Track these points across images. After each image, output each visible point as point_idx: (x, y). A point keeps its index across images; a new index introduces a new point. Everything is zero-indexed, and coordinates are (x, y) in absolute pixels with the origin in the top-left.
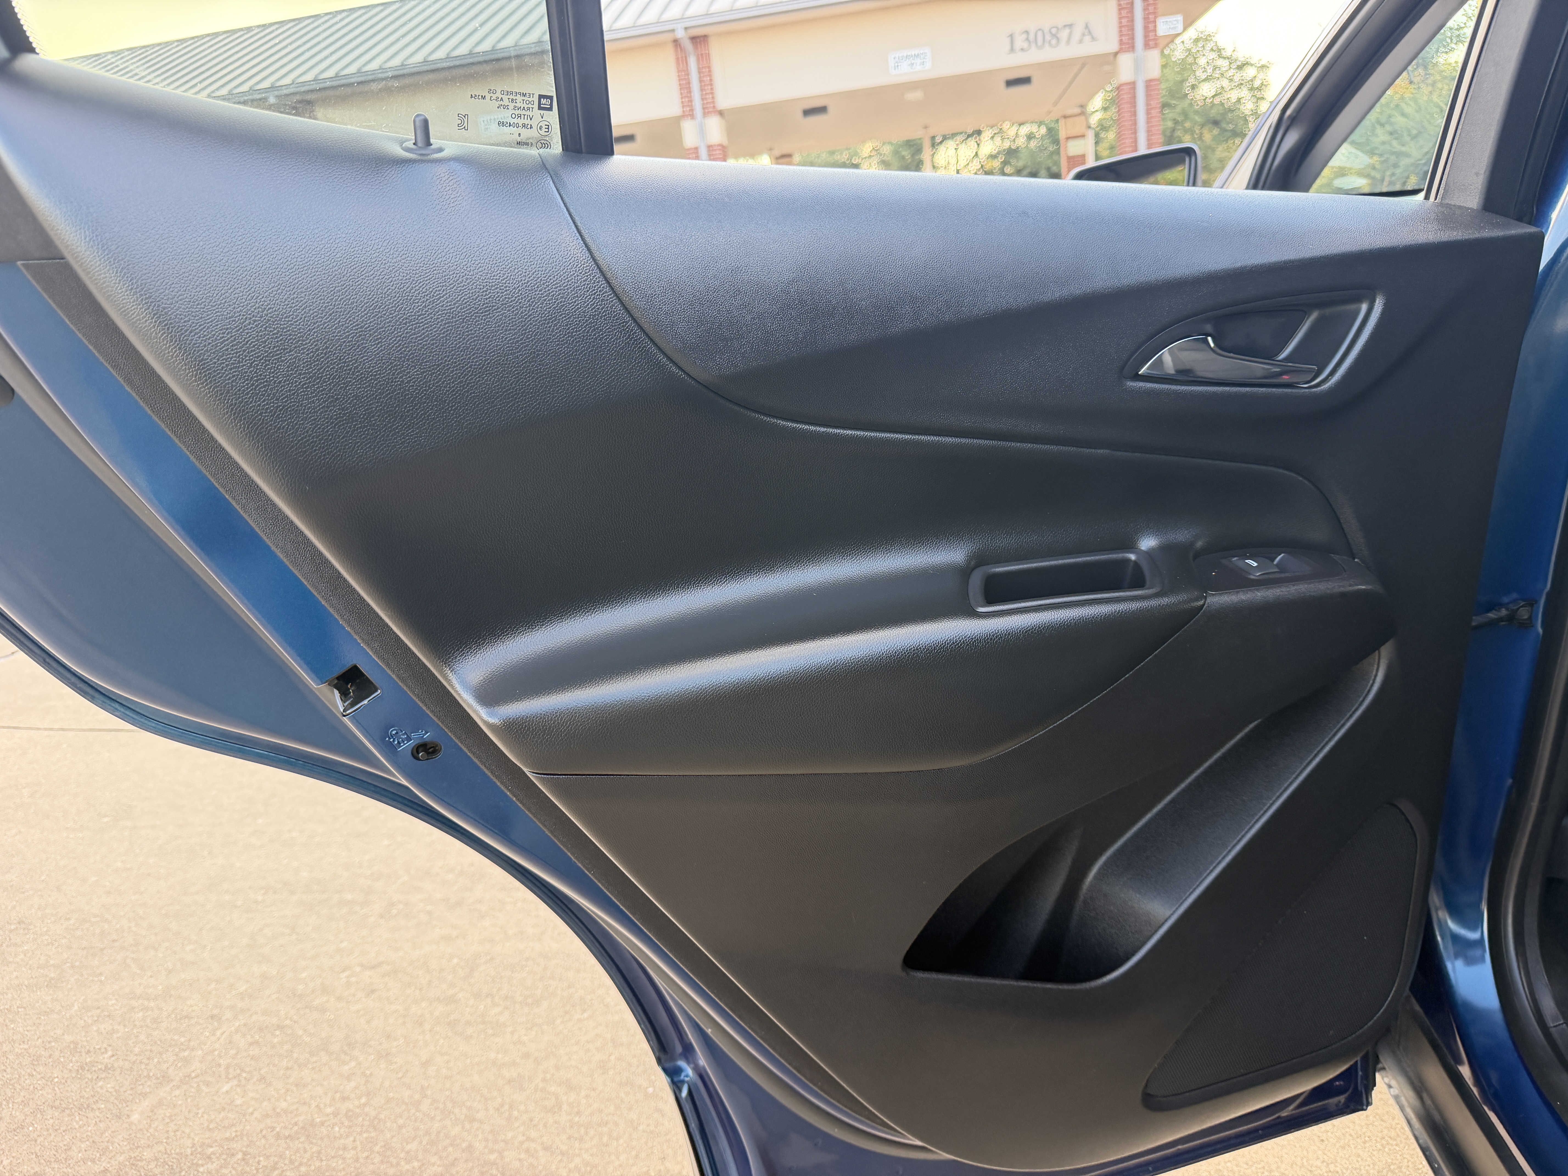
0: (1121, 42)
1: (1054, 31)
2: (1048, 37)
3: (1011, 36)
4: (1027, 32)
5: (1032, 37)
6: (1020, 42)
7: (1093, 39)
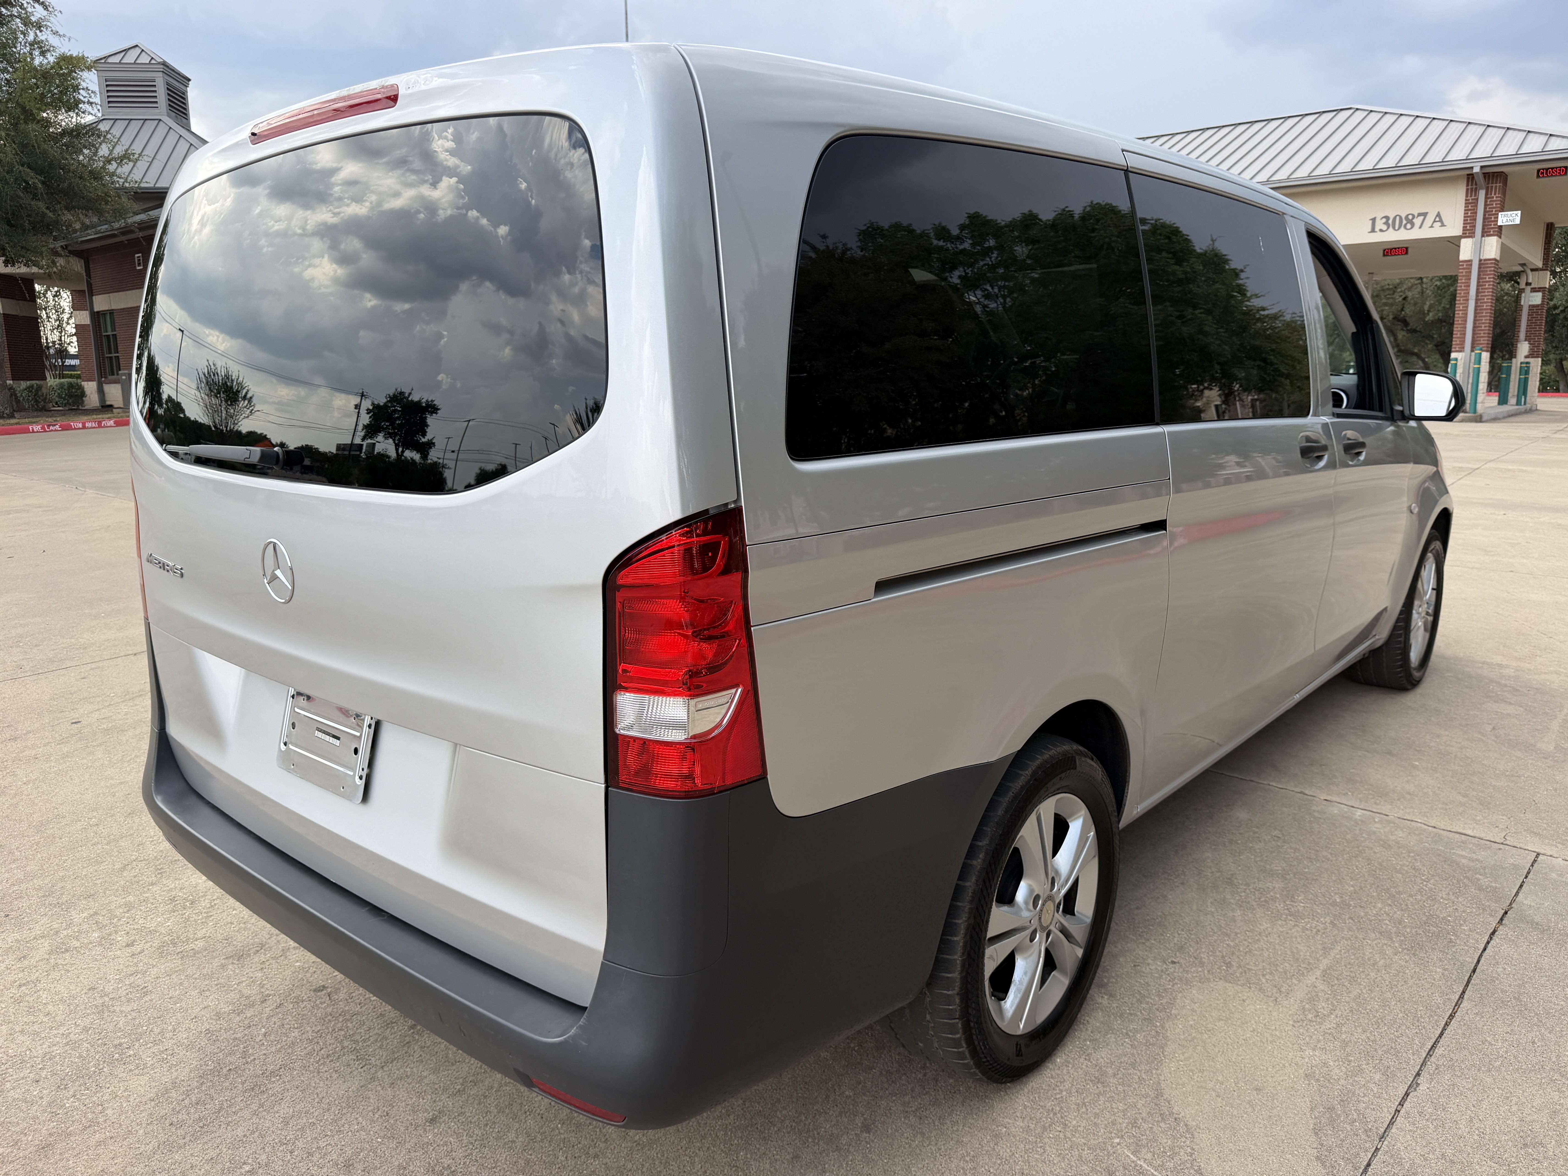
0: (1465, 229)
1: (1410, 217)
2: (1404, 222)
3: (1374, 220)
4: (1387, 218)
5: (1390, 222)
6: (1380, 224)
7: (1443, 225)
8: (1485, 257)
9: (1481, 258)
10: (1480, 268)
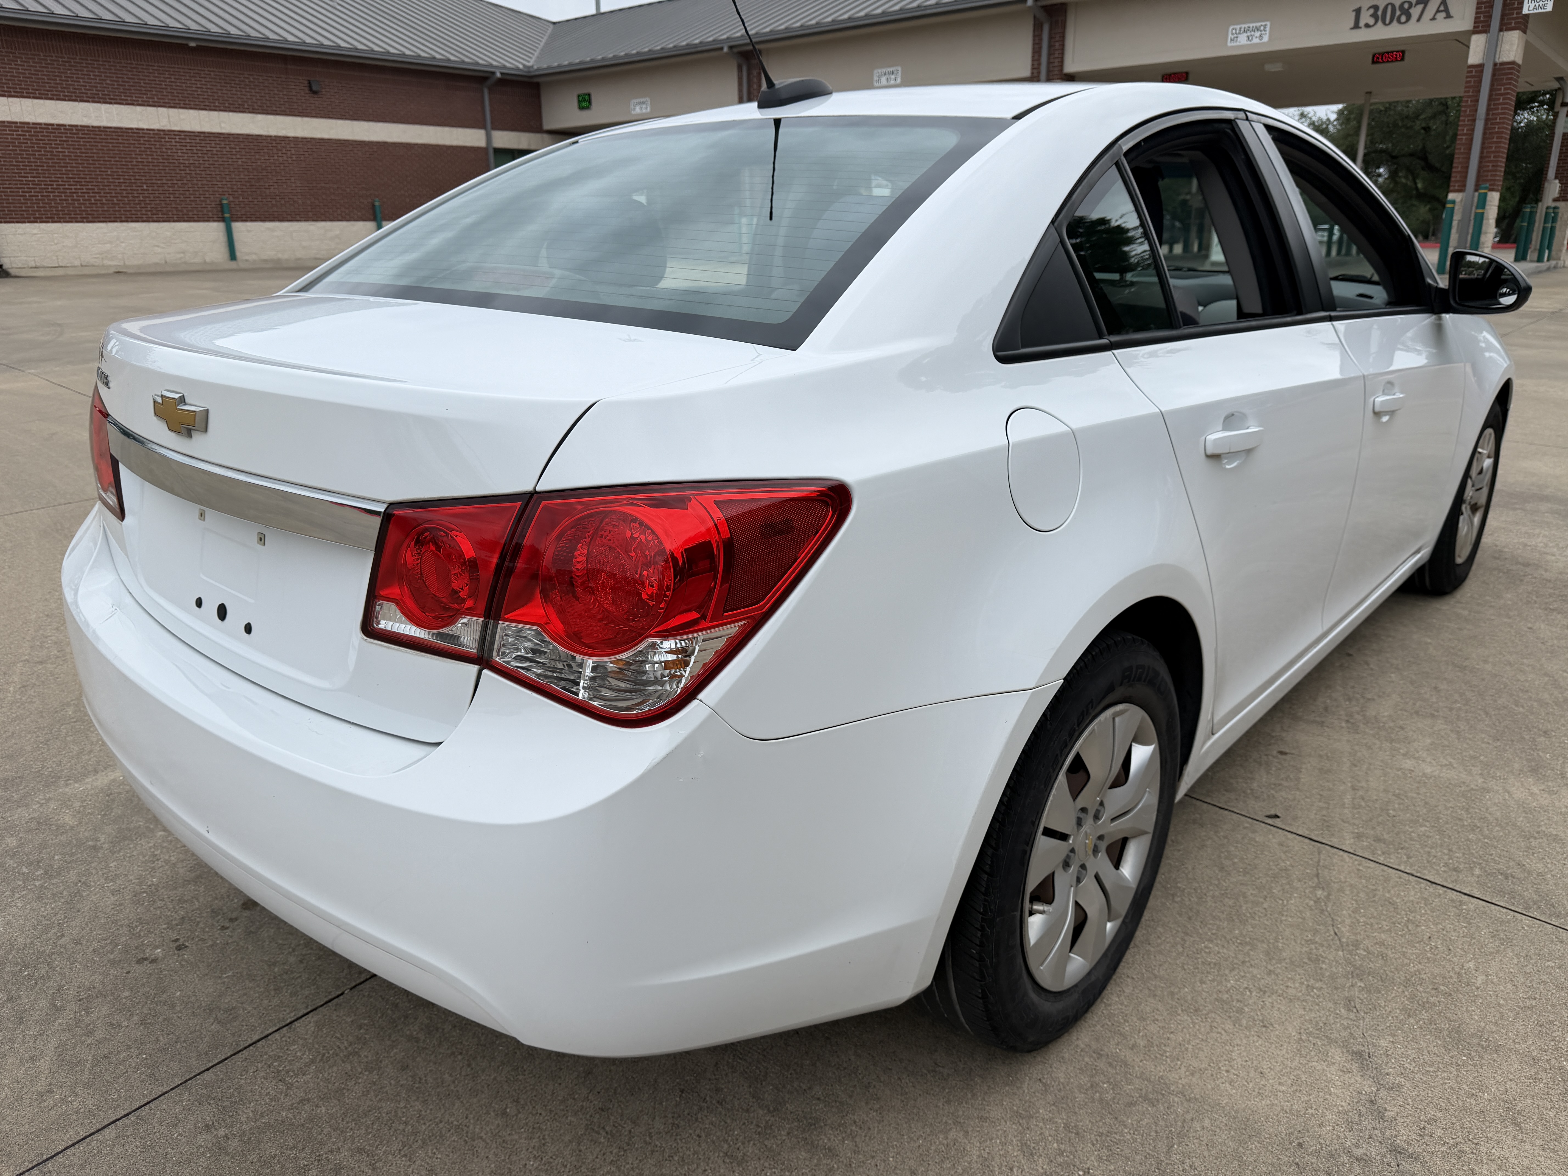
1: (1406, 6)
8: (1501, 60)
9: (1497, 60)
10: (1494, 75)
